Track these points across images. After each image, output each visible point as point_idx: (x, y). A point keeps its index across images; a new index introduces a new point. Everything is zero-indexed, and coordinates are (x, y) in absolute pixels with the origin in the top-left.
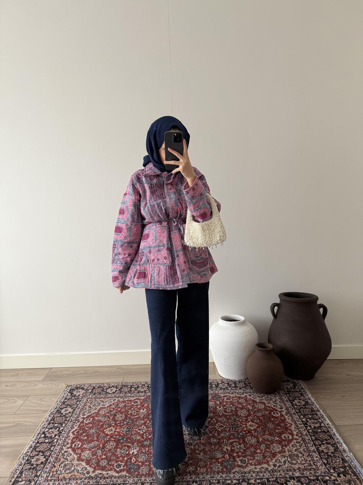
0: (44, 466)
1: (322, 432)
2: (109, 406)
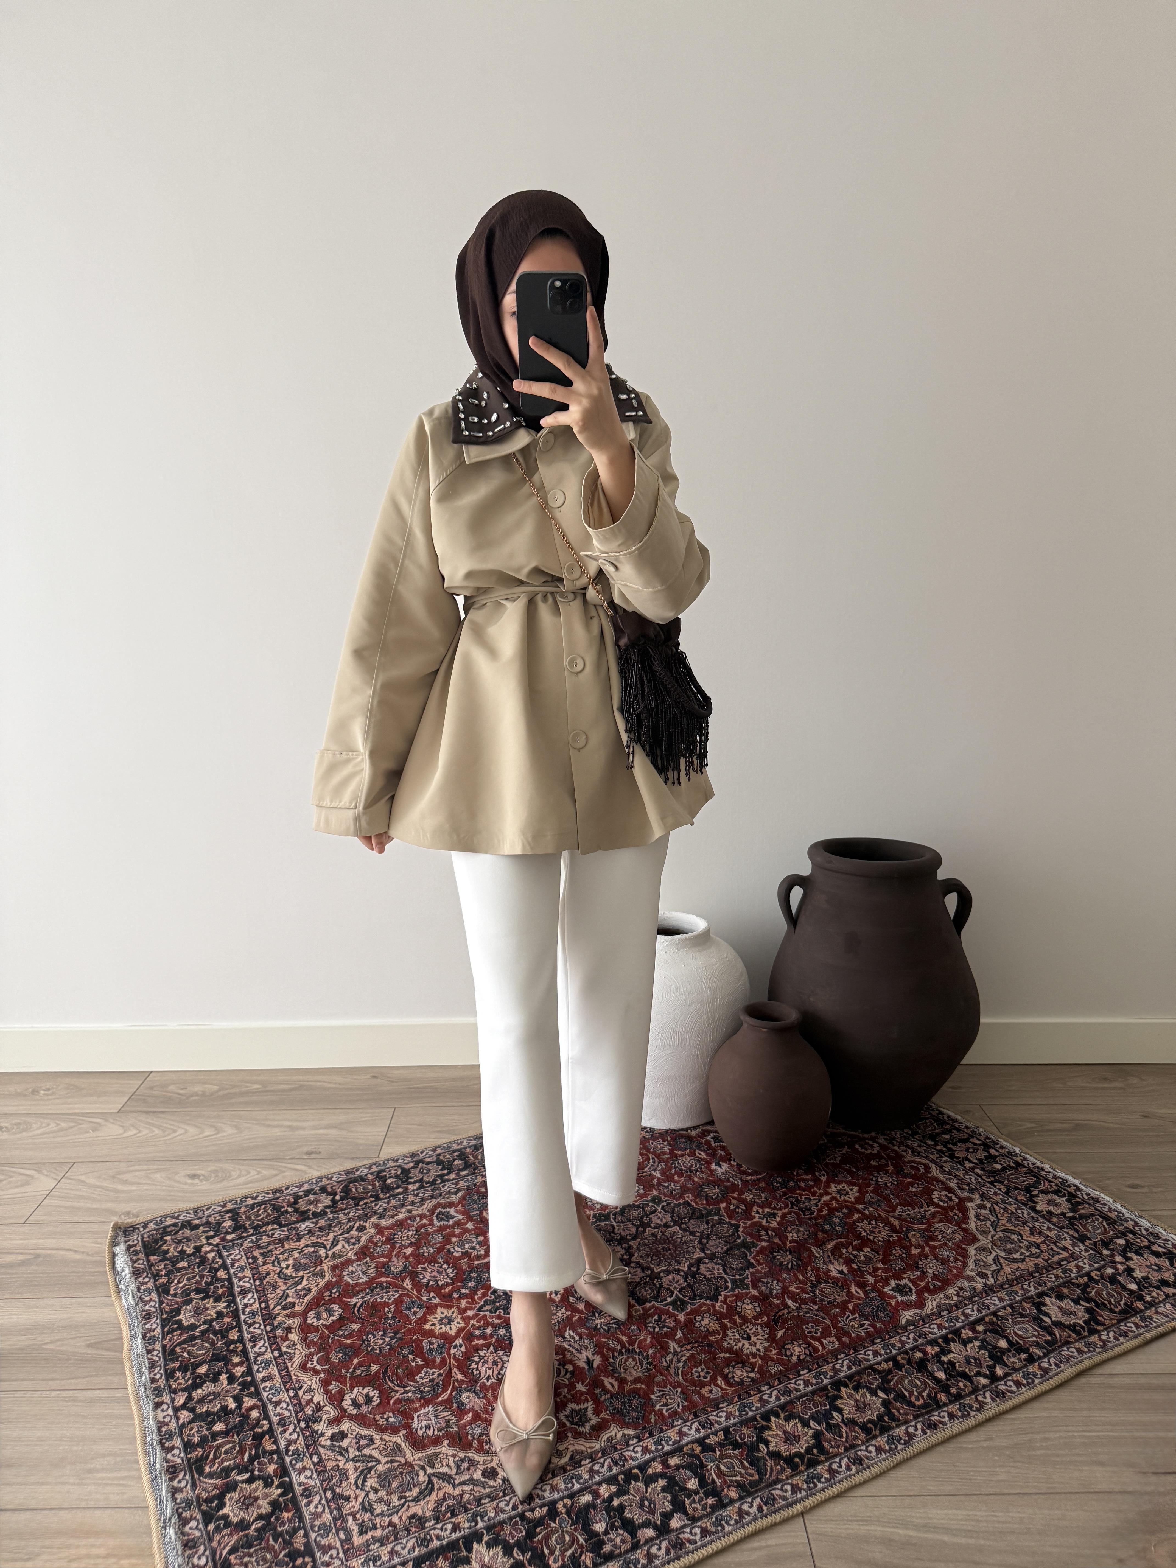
0: (298, 1511)
1: (1004, 1169)
2: (363, 1253)
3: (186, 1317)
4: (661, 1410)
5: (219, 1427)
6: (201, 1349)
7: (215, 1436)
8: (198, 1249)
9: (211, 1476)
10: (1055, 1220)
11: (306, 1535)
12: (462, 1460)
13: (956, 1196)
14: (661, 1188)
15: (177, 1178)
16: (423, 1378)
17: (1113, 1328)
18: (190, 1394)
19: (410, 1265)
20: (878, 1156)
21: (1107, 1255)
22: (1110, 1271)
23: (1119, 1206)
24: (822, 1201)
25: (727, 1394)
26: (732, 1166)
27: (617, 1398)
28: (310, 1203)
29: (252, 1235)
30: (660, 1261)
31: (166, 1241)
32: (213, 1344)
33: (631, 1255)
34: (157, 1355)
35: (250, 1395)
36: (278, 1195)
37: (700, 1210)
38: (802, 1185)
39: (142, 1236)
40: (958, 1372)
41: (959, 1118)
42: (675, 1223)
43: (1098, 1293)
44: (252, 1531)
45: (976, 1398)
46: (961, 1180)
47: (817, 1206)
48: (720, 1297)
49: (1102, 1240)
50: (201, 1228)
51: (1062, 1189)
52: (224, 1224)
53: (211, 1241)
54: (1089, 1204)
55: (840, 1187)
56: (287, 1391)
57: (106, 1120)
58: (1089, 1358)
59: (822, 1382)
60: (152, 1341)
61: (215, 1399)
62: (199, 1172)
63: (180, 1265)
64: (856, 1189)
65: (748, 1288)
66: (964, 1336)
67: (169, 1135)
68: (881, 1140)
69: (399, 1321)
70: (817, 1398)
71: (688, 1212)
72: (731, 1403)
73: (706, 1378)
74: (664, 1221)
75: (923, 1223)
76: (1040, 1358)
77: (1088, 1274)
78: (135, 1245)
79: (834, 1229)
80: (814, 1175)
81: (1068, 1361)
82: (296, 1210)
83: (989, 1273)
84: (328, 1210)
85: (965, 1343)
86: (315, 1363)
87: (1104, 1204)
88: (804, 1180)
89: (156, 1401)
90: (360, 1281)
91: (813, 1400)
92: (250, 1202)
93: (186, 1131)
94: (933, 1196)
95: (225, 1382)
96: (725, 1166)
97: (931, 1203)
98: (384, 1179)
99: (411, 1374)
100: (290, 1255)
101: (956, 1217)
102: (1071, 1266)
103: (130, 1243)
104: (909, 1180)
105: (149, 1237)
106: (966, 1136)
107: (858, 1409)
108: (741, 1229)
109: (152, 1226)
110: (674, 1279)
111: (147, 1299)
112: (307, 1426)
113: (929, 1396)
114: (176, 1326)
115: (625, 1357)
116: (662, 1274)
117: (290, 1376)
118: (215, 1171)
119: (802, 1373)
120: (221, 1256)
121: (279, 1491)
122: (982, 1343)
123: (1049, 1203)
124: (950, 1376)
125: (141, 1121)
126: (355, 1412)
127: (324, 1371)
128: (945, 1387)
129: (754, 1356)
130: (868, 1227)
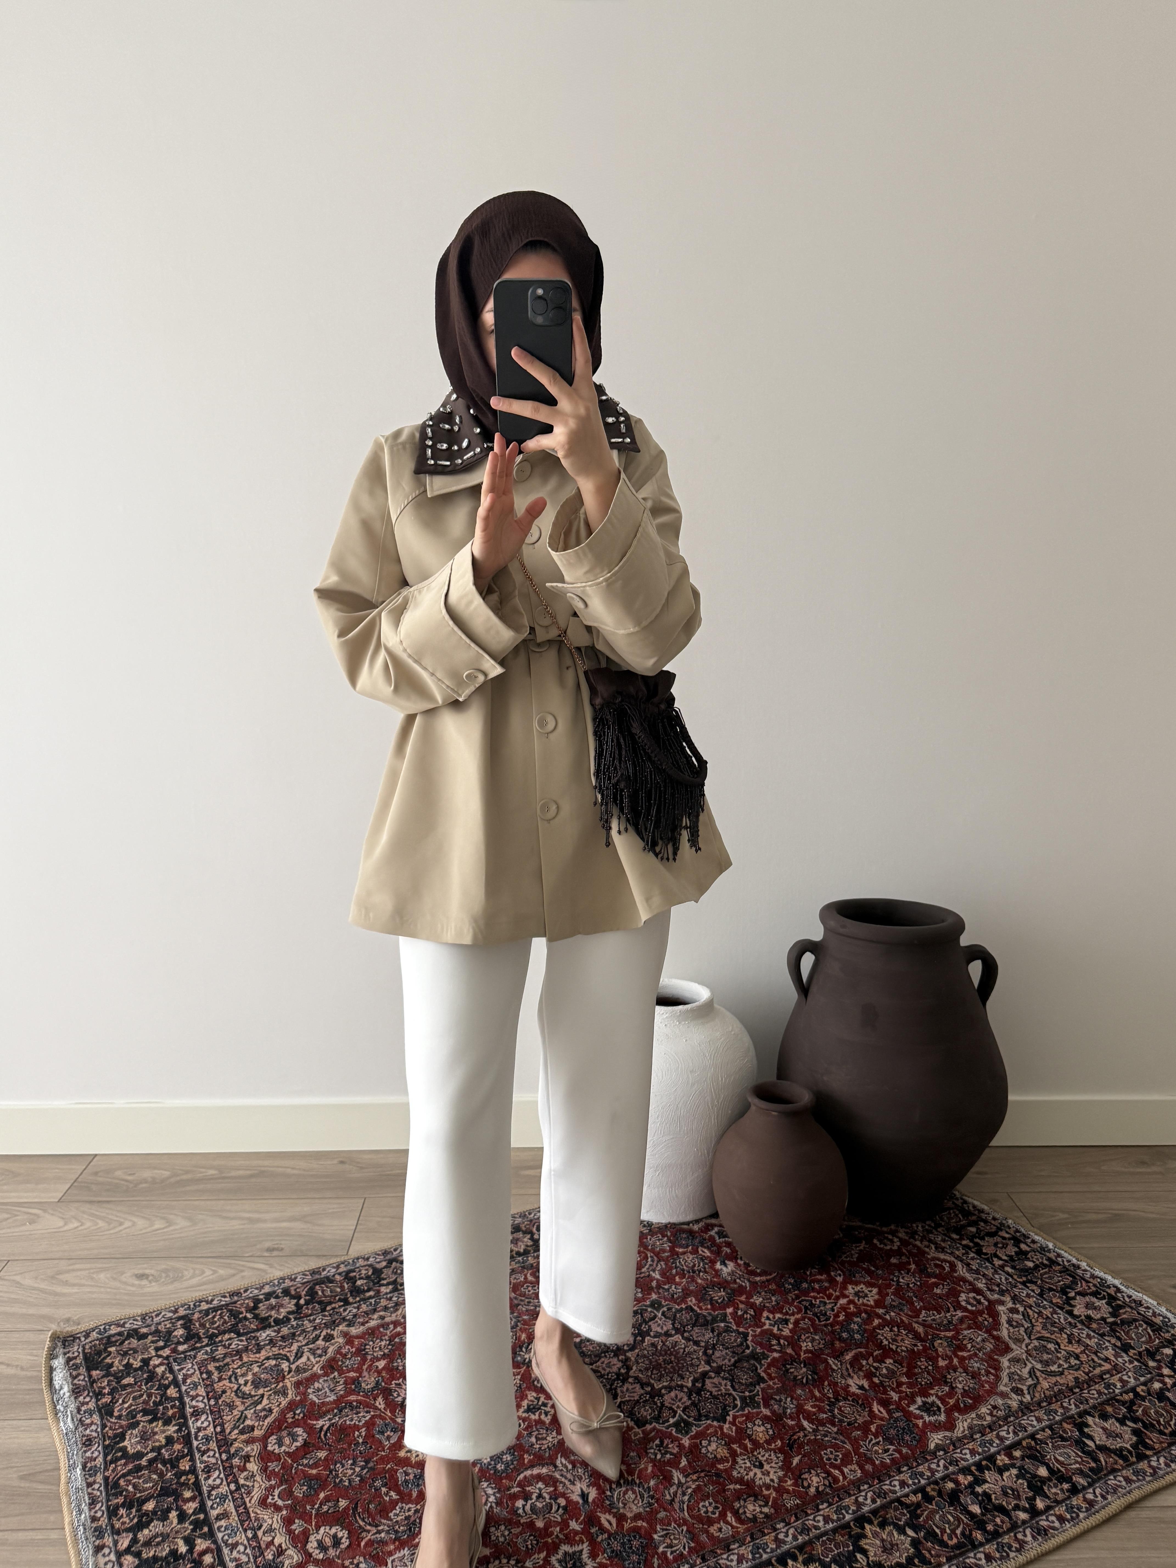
1: (1036, 1267)
2: (331, 1366)
3: (131, 1444)
4: (664, 1553)
6: (148, 1483)
8: (146, 1362)
10: (1094, 1326)
13: (986, 1298)
14: (661, 1291)
15: (123, 1278)
16: (397, 1515)
17: (1163, 1453)
18: (135, 1536)
19: (383, 1381)
20: (899, 1253)
21: (1153, 1367)
22: (1157, 1385)
23: (1164, 1310)
24: (838, 1305)
25: (738, 1533)
26: (739, 1265)
27: (615, 1539)
28: (272, 1308)
29: (207, 1345)
30: (661, 1376)
31: (110, 1353)
32: (161, 1475)
33: (629, 1368)
34: (99, 1489)
35: (204, 1536)
36: (236, 1298)
37: (705, 1316)
38: (817, 1286)
39: (84, 1347)
40: (994, 1505)
41: (986, 1208)
42: (677, 1331)
43: (1145, 1412)
45: (1015, 1536)
46: (990, 1281)
47: (833, 1310)
48: (728, 1418)
49: (1147, 1349)
50: (150, 1337)
51: (1100, 1290)
52: (176, 1333)
53: (160, 1353)
54: (1131, 1308)
55: (859, 1288)
56: (245, 1531)
57: (45, 1211)
58: (1138, 1488)
59: (844, 1517)
60: (93, 1472)
61: (163, 1541)
62: (147, 1272)
63: (125, 1381)
64: (875, 1290)
65: (759, 1407)
66: (999, 1463)
67: (114, 1228)
68: (902, 1235)
69: (371, 1447)
70: (839, 1538)
71: (691, 1319)
72: (742, 1544)
73: (714, 1513)
74: (665, 1329)
75: (950, 1330)
76: (1084, 1488)
77: (1133, 1390)
78: (75, 1358)
79: (853, 1337)
80: (829, 1275)
81: (1115, 1491)
82: (256, 1317)
83: (1025, 1388)
84: (291, 1316)
85: (1001, 1471)
86: (276, 1497)
87: (1148, 1308)
88: (819, 1281)
89: (97, 1543)
90: (327, 1400)
91: (834, 1540)
92: (204, 1306)
93: (134, 1224)
94: (960, 1299)
95: (175, 1521)
96: (731, 1265)
97: (958, 1306)
98: (353, 1280)
99: (384, 1510)
100: (249, 1369)
101: (986, 1323)
102: (1115, 1380)
103: (70, 1355)
104: (933, 1280)
105: (91, 1348)
106: (994, 1229)
107: (885, 1550)
108: (750, 1338)
109: (94, 1335)
110: (676, 1396)
111: (88, 1421)
113: (963, 1533)
114: (120, 1454)
115: (624, 1489)
116: (663, 1391)
117: (248, 1513)
118: (166, 1271)
119: (821, 1507)
120: (171, 1371)
122: (1020, 1471)
123: (1088, 1306)
124: (985, 1510)
125: (84, 1212)
126: (321, 1556)
127: (286, 1507)
128: (980, 1524)
129: (768, 1487)
130: (889, 1335)
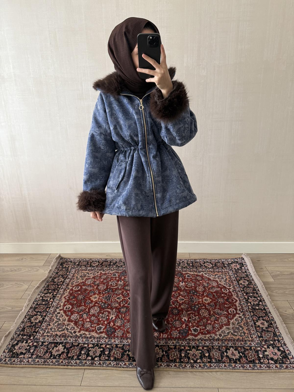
0: (42, 324)
1: (259, 309)
2: (94, 278)
3: (56, 280)
4: (116, 334)
5: (44, 303)
6: (53, 287)
7: (42, 304)
8: (69, 267)
9: (35, 311)
10: (258, 328)
11: (39, 329)
12: (73, 327)
13: (236, 311)
16: (81, 308)
17: (242, 364)
18: (45, 295)
19: (99, 283)
20: (226, 294)
21: (263, 344)
22: (259, 349)
23: (282, 332)
24: (199, 300)
26: (185, 284)
27: (110, 328)
28: (94, 264)
29: (79, 267)
31: (65, 264)
32: (55, 287)
34: (46, 285)
35: (53, 299)
36: (90, 260)
38: (198, 294)
40: (188, 356)
43: (248, 353)
44: (32, 325)
45: (186, 364)
46: (242, 308)
47: (196, 301)
49: (266, 339)
50: (73, 263)
51: (270, 321)
52: (77, 263)
53: (72, 266)
54: (274, 328)
56: (59, 301)
60: (48, 282)
61: (47, 297)
63: (63, 269)
66: (199, 348)
69: (87, 294)
75: (219, 316)
77: (251, 347)
78: (60, 262)
79: (195, 309)
82: (90, 264)
83: (223, 335)
84: (96, 266)
85: (197, 350)
86: (67, 297)
87: (279, 330)
90: (88, 283)
92: (85, 260)
94: (230, 309)
95: (51, 295)
97: (227, 311)
98: (111, 263)
99: (80, 306)
100: (82, 273)
101: (230, 317)
102: (249, 343)
104: (228, 303)
105: (63, 261)
106: (257, 296)
109: (65, 260)
111: (53, 274)
112: (56, 309)
115: (120, 320)
117: (61, 298)
120: (71, 270)
121: (42, 319)
122: (202, 352)
123: (262, 323)
126: (65, 310)
127: (67, 299)
128: (181, 358)
130: (203, 311)
